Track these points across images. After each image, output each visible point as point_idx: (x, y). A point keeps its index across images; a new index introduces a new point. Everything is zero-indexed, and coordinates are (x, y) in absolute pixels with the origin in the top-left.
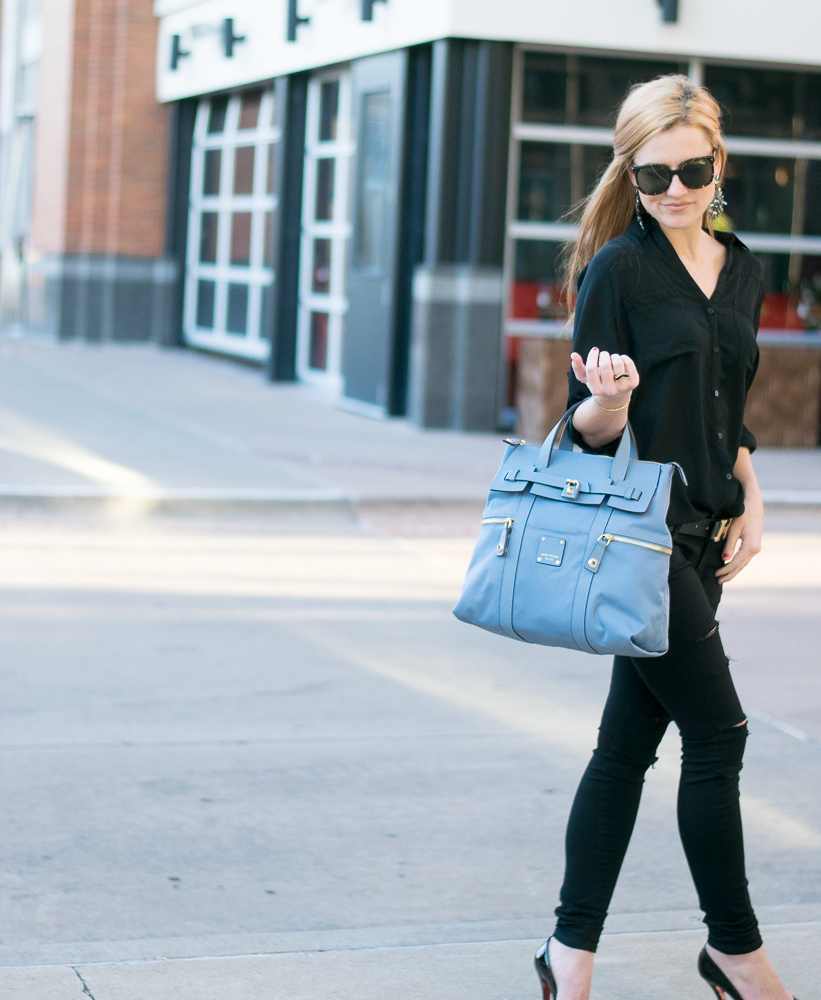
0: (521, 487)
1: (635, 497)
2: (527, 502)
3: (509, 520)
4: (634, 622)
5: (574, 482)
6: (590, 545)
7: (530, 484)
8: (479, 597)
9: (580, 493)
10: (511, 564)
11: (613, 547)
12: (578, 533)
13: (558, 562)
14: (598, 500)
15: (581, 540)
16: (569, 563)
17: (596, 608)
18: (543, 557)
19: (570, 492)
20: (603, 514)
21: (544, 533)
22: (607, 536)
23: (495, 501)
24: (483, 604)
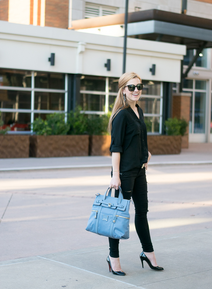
0: (99, 204)
1: (122, 207)
2: (101, 207)
3: (97, 211)
4: (122, 233)
5: (110, 203)
6: (113, 217)
7: (101, 204)
8: (91, 227)
9: (111, 206)
10: (97, 220)
11: (118, 218)
12: (111, 214)
13: (107, 220)
14: (115, 208)
15: (111, 216)
16: (109, 220)
17: (114, 230)
18: (104, 219)
19: (109, 206)
20: (116, 211)
21: (104, 214)
22: (117, 216)
23: (94, 206)
24: (92, 228)
